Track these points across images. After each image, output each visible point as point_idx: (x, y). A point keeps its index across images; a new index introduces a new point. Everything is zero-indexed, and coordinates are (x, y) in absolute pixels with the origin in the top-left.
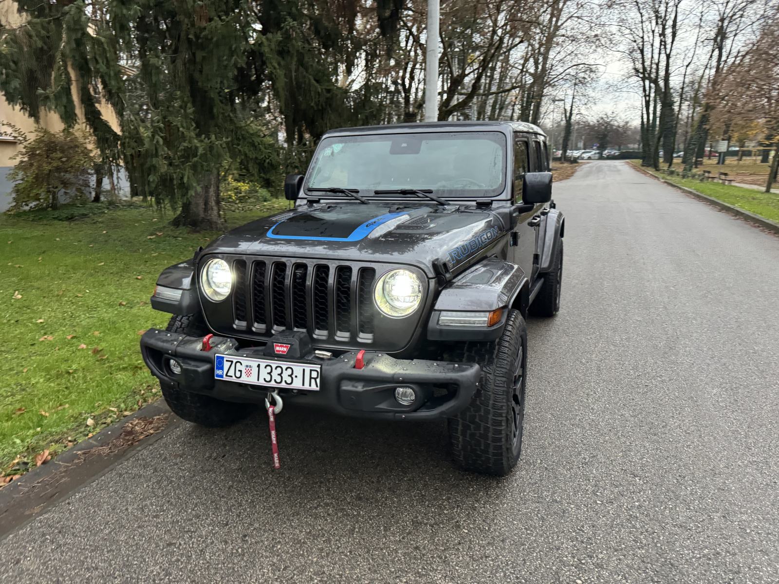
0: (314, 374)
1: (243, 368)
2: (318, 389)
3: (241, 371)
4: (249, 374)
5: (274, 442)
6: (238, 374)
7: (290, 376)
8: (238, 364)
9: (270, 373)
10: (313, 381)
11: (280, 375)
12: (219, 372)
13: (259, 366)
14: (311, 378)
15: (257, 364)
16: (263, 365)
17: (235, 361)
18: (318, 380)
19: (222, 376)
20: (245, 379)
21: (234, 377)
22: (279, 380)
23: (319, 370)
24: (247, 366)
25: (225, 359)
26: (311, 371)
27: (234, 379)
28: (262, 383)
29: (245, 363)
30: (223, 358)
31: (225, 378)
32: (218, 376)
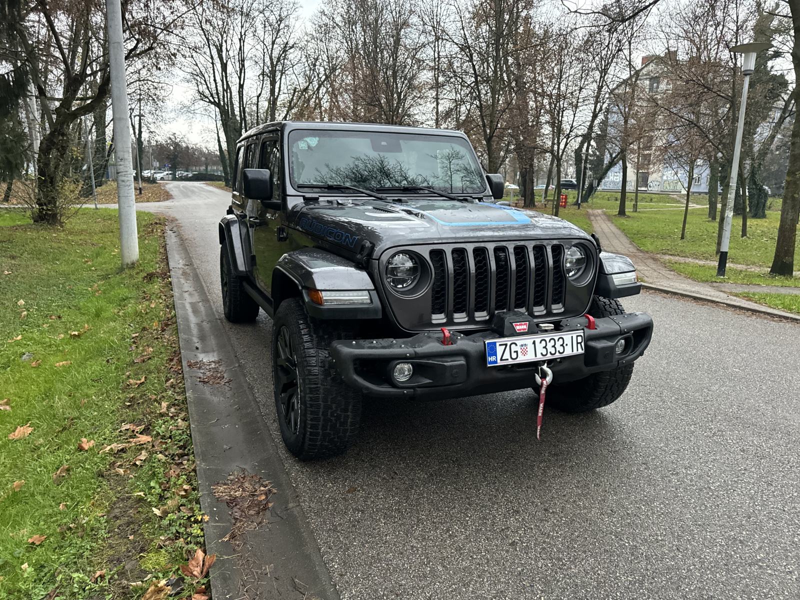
0: (580, 339)
1: (518, 348)
2: (583, 352)
3: (517, 352)
4: (525, 353)
5: (540, 414)
6: (514, 356)
7: (562, 345)
8: (513, 346)
9: (545, 347)
10: (579, 345)
11: (554, 346)
12: (492, 359)
13: (534, 343)
14: (578, 343)
15: (532, 341)
16: (538, 341)
17: (509, 343)
18: (583, 344)
19: (496, 362)
20: (522, 359)
21: (510, 360)
22: (553, 352)
23: (582, 334)
24: (522, 345)
25: (498, 344)
26: (577, 336)
27: (510, 362)
28: (539, 357)
29: (519, 343)
30: (495, 343)
31: (500, 363)
32: (491, 363)
